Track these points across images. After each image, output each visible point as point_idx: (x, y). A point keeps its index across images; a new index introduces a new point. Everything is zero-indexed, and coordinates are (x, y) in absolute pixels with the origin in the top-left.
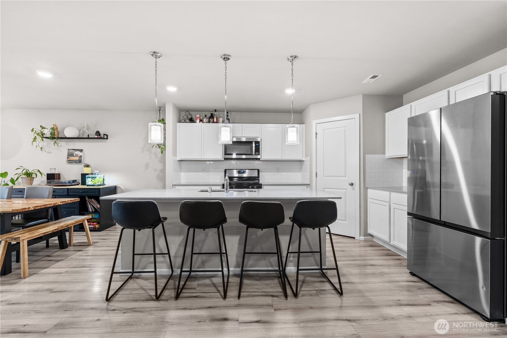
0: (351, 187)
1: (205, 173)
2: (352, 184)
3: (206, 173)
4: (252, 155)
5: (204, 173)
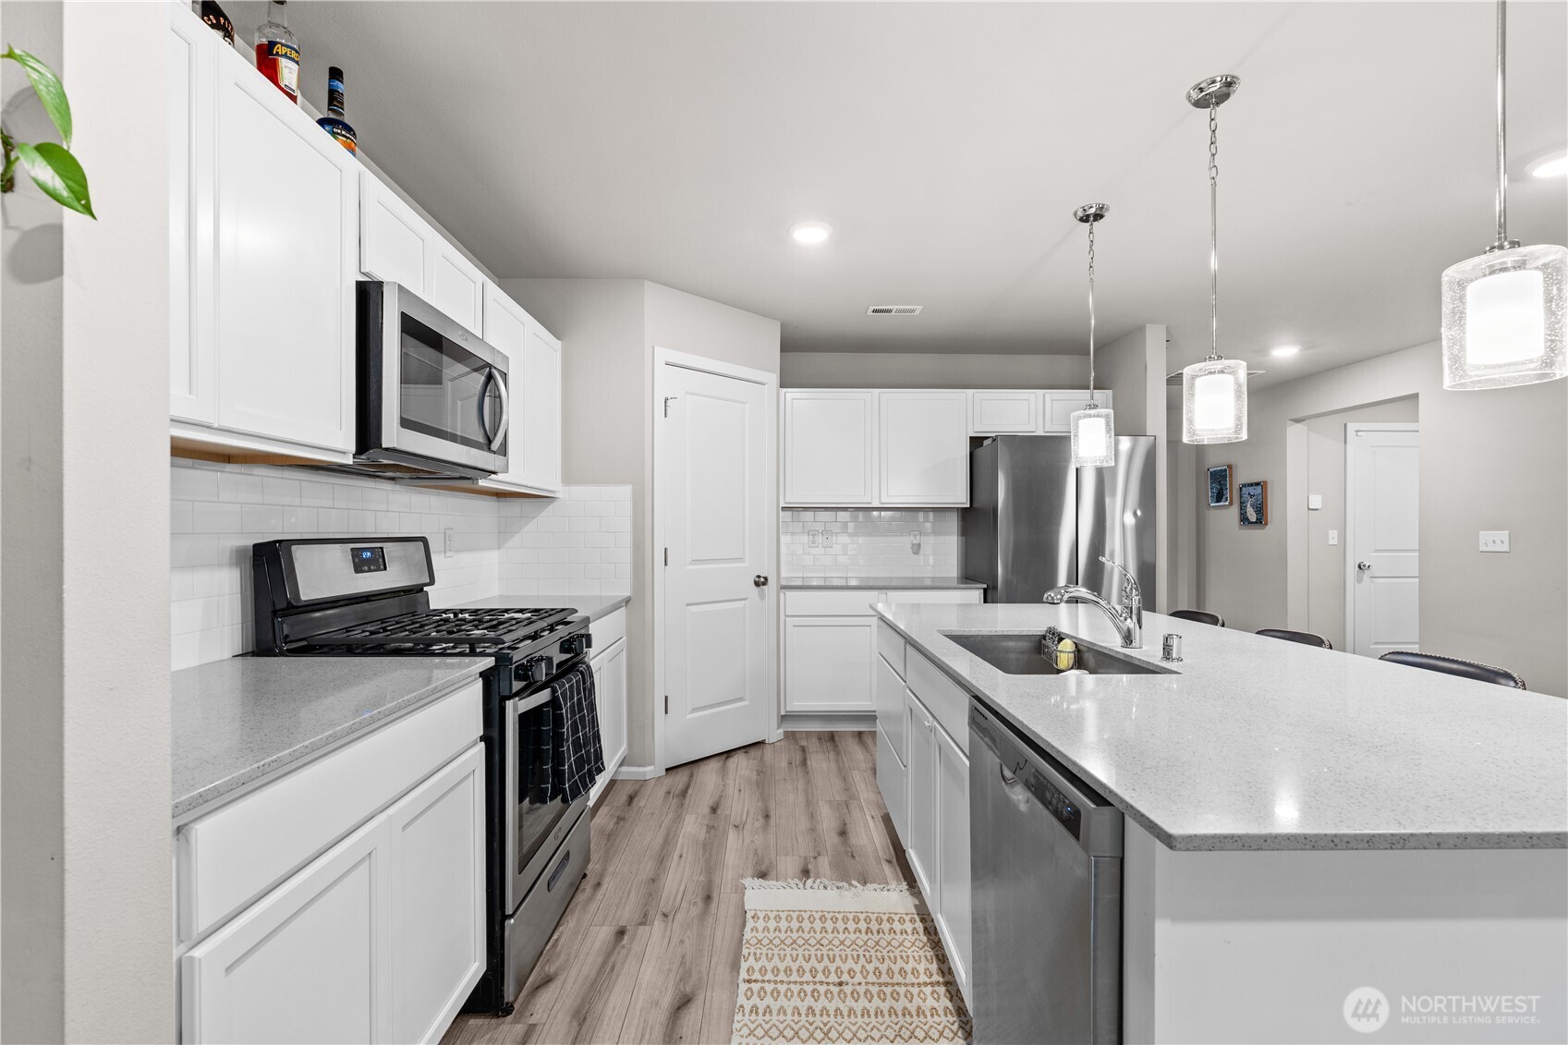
0: (756, 589)
4: (486, 447)
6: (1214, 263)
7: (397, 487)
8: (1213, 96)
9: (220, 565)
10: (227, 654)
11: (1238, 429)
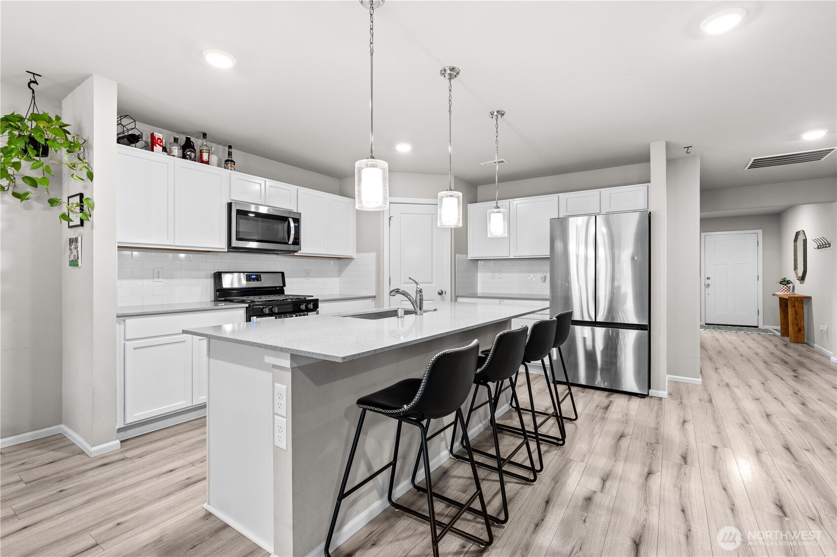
0: (439, 296)
1: (161, 280)
2: (441, 294)
3: (165, 281)
4: (286, 243)
5: (158, 280)
6: (450, 149)
7: (279, 256)
8: (452, 73)
9: (207, 278)
10: (209, 300)
11: (459, 222)
